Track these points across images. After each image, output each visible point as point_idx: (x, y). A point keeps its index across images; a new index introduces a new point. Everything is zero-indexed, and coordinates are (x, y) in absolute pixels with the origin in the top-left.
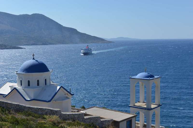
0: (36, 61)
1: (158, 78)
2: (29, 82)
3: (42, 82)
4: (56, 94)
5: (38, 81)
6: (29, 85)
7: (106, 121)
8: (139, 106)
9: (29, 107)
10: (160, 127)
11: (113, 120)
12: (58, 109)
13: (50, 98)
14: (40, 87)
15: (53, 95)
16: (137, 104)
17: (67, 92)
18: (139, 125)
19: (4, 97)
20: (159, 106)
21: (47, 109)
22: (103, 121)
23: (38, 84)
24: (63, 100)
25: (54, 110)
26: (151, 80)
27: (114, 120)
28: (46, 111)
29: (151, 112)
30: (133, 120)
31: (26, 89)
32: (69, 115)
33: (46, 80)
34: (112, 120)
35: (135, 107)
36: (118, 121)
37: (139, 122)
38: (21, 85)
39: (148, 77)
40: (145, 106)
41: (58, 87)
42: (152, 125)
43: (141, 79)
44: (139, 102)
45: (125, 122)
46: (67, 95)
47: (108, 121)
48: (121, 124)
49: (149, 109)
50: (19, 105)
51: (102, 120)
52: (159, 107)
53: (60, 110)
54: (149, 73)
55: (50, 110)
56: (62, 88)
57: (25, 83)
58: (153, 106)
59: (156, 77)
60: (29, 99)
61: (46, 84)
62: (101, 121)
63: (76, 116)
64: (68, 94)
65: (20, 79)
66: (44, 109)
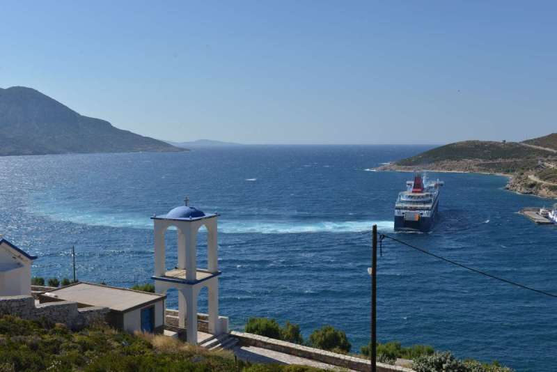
1: (211, 217)
7: (91, 311)
8: (172, 277)
10: (220, 317)
11: (108, 308)
16: (168, 274)
17: (18, 254)
18: (178, 317)
20: (215, 274)
22: (85, 312)
26: (193, 221)
27: (111, 308)
29: (196, 289)
30: (158, 306)
34: (106, 309)
35: (164, 279)
36: (120, 311)
37: (177, 311)
39: (187, 215)
40: (184, 277)
42: (199, 314)
43: (174, 220)
44: (176, 268)
45: (139, 311)
46: (19, 260)
47: (97, 311)
48: (126, 315)
49: (191, 282)
51: (80, 310)
52: (215, 278)
54: (192, 208)
58: (199, 276)
59: (207, 215)
62: (80, 313)
63: (14, 304)
64: (22, 256)
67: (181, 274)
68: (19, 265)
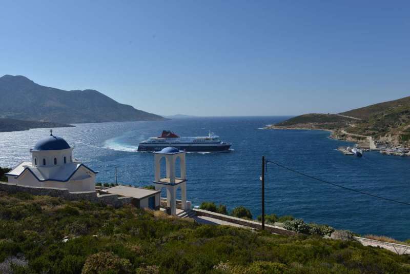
0: (54, 137)
1: (182, 153)
2: (44, 160)
3: (60, 161)
4: (75, 172)
5: (55, 159)
6: (44, 164)
8: (163, 182)
9: (29, 188)
10: (187, 202)
12: (65, 189)
13: (68, 177)
14: (58, 166)
15: (70, 174)
16: (162, 180)
17: (89, 171)
18: (166, 202)
19: (15, 178)
20: (185, 180)
21: (51, 189)
22: (121, 199)
23: (55, 163)
24: (83, 178)
25: (60, 190)
26: (174, 154)
27: (134, 197)
28: (51, 191)
29: (176, 187)
30: (157, 197)
31: (40, 168)
32: (78, 195)
33: (65, 158)
34: (132, 198)
35: (160, 183)
36: (138, 199)
37: (166, 199)
38: (36, 164)
39: (171, 152)
40: (170, 182)
41: (78, 165)
42: (176, 200)
43: (165, 154)
44: (165, 178)
45: (147, 199)
46: (89, 174)
47: (127, 199)
48: (141, 202)
49: (173, 184)
50: (16, 186)
51: (119, 198)
52: (185, 182)
53: (67, 189)
54: (173, 148)
55: (55, 190)
56: (82, 166)
57: (40, 162)
58: (177, 181)
60: (43, 180)
61: (65, 162)
63: (87, 195)
64: (91, 172)
65: (35, 158)
66: (47, 189)
67: (168, 180)
68: (90, 176)
